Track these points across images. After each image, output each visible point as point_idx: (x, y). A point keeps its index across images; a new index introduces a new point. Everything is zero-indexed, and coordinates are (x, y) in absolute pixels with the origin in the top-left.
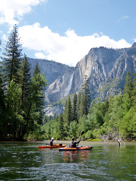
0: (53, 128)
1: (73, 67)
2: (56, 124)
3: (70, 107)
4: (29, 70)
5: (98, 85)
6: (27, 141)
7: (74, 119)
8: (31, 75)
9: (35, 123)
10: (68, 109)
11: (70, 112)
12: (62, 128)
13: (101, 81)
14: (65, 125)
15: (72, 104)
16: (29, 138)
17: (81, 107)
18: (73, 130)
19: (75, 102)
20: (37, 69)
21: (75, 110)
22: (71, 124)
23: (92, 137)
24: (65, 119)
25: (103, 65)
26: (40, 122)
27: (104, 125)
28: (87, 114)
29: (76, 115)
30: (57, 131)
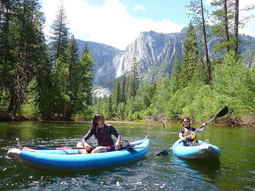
0: (102, 109)
1: (123, 51)
2: (105, 105)
3: (119, 89)
4: (77, 50)
5: (146, 69)
6: (74, 120)
7: (122, 101)
8: (79, 55)
9: (84, 103)
10: (116, 91)
11: (118, 93)
12: (110, 109)
13: (150, 64)
14: (114, 106)
15: (121, 86)
16: (76, 118)
17: (130, 89)
18: (121, 111)
19: (124, 85)
20: (86, 50)
21: (124, 92)
22: (119, 105)
23: (139, 118)
24: (114, 101)
25: (152, 49)
26: (89, 103)
27: (150, 106)
28: (134, 96)
29: (124, 96)
30: (106, 111)
